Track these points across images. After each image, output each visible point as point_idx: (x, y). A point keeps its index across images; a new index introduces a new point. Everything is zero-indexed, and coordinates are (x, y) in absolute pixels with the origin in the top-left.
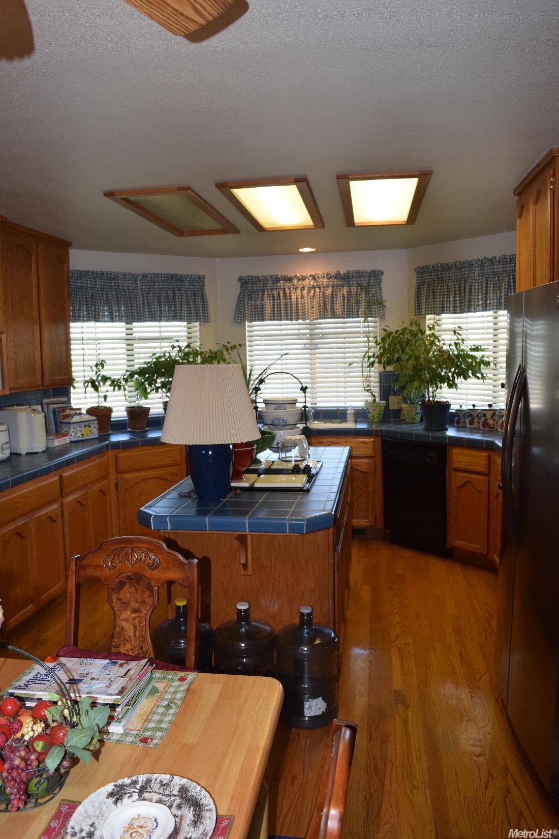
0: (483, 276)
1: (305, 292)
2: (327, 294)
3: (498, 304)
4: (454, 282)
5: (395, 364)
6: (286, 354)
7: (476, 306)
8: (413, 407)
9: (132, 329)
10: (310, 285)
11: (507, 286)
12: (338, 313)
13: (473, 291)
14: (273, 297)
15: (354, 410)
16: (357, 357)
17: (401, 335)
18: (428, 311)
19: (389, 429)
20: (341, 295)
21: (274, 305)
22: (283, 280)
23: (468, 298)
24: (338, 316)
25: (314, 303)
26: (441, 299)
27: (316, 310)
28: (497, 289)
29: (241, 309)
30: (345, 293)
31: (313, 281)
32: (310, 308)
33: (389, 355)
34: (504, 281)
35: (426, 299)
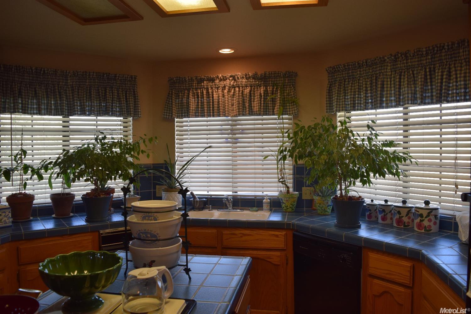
0: (395, 71)
1: (226, 91)
2: (245, 93)
3: (413, 98)
4: (365, 79)
5: (307, 159)
6: (210, 147)
7: (388, 102)
8: (325, 200)
9: (68, 122)
10: (230, 84)
11: (423, 80)
12: (255, 110)
13: (385, 86)
14: (198, 95)
15: (269, 199)
16: (272, 151)
17: (313, 130)
18: (339, 107)
19: (301, 223)
20: (258, 94)
21: (198, 103)
22: (207, 81)
23: (380, 94)
24: (255, 113)
25: (234, 101)
26: (352, 96)
27: (235, 108)
28: (412, 83)
29: (170, 106)
30: (262, 92)
31: (233, 81)
32: (230, 106)
33: (301, 149)
34: (420, 74)
35: (337, 96)
